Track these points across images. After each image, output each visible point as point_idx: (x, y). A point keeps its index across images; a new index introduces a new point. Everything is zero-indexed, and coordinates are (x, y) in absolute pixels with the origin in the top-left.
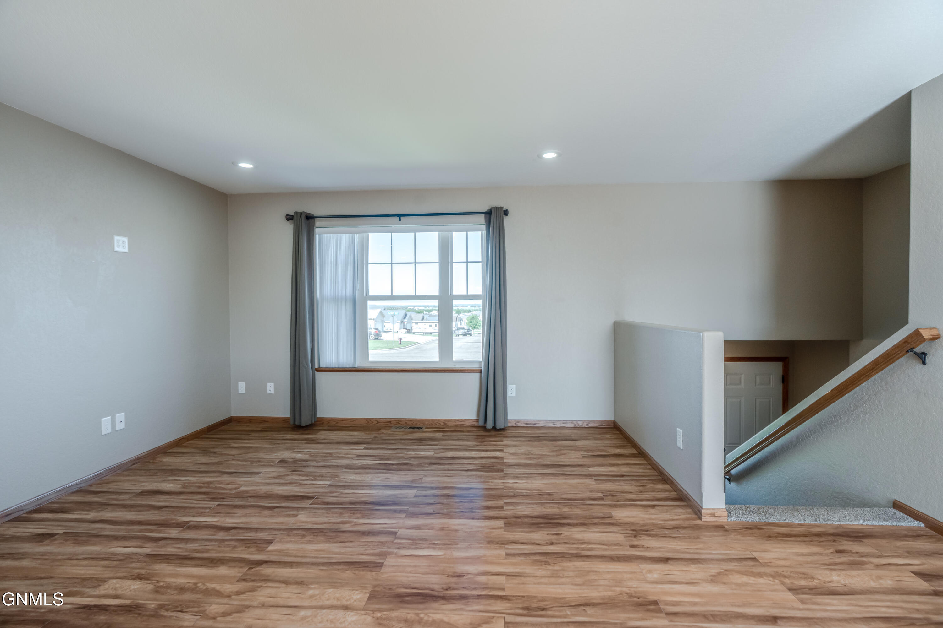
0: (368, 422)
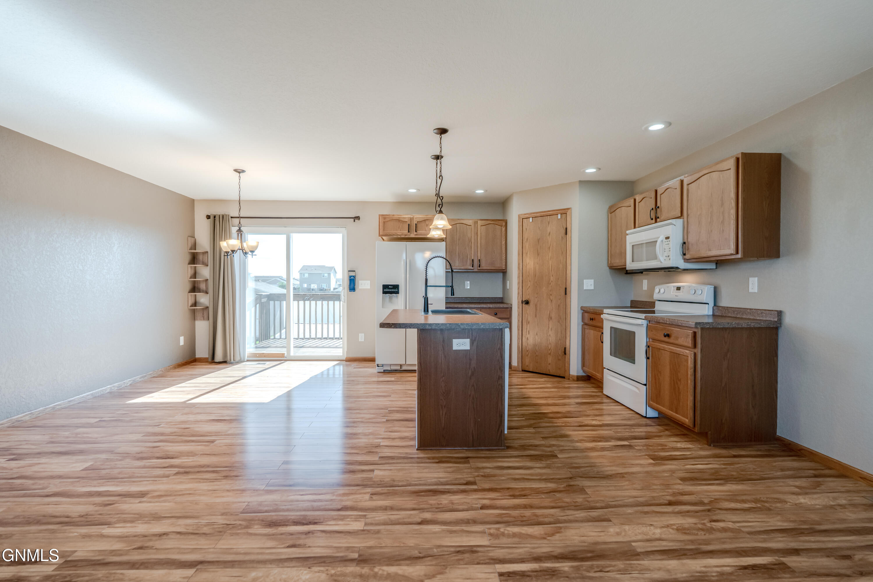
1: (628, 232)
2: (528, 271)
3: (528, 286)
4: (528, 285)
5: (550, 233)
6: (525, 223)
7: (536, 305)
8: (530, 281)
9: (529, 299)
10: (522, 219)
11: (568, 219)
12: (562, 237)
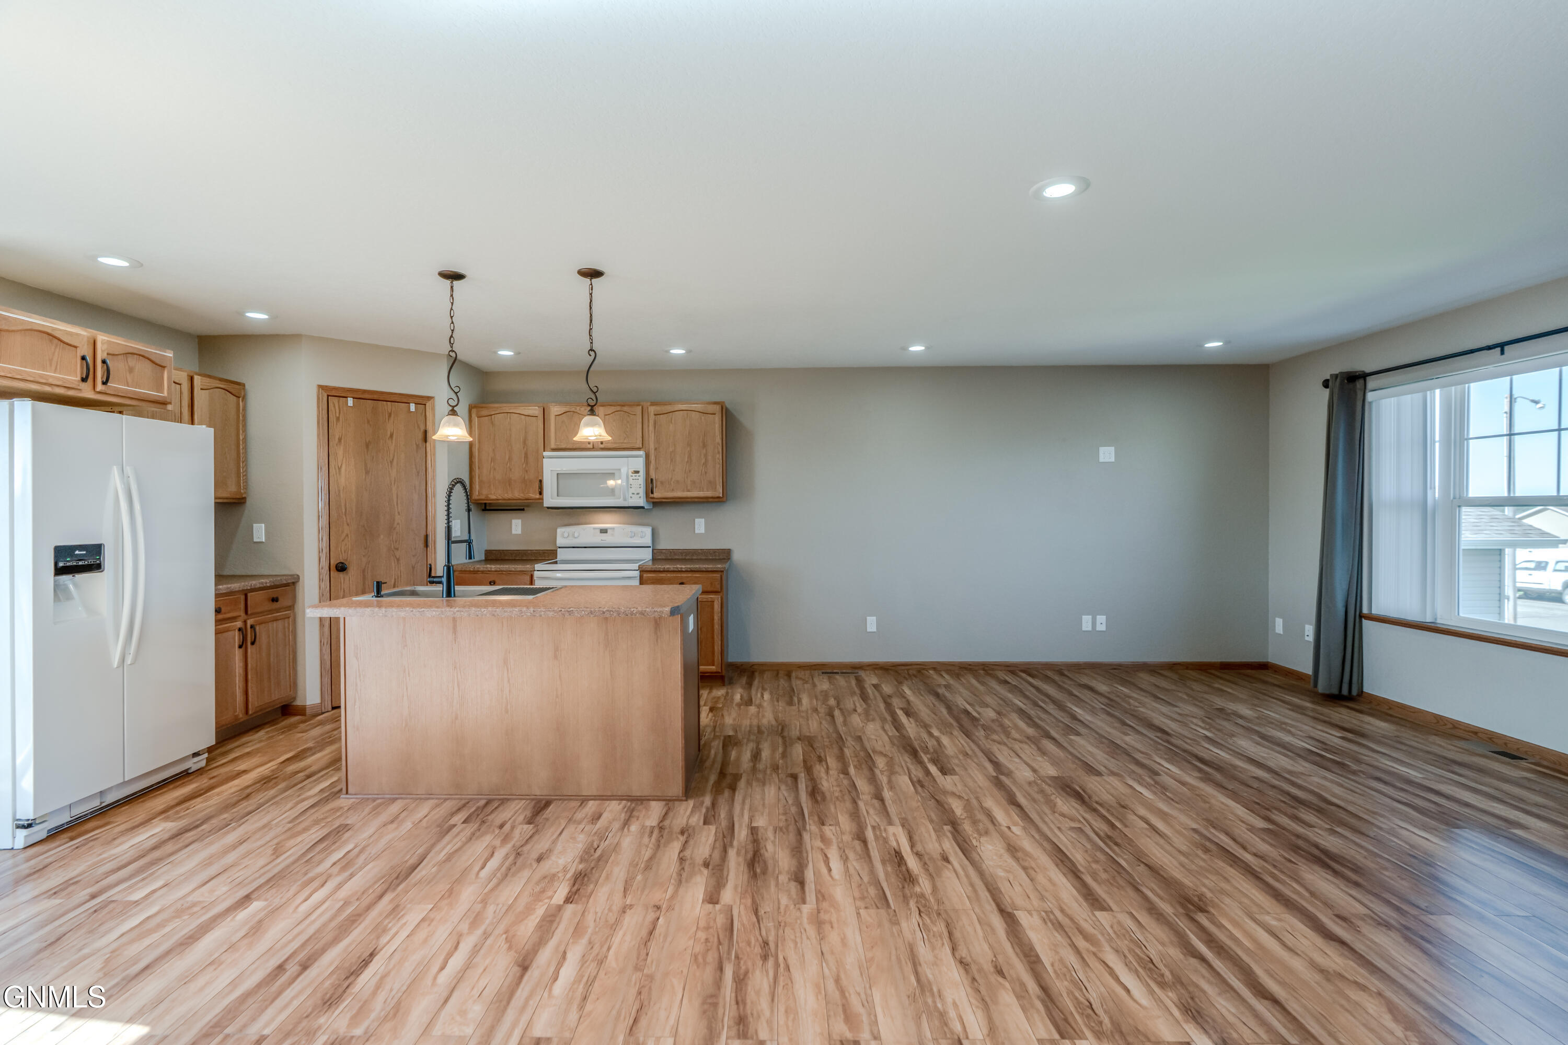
0: (1438, 722)
1: (545, 454)
2: (343, 505)
3: (344, 535)
4: (343, 532)
5: (391, 436)
6: (334, 406)
7: (364, 571)
8: (348, 525)
9: (346, 560)
10: (328, 396)
11: (429, 414)
12: (417, 446)
